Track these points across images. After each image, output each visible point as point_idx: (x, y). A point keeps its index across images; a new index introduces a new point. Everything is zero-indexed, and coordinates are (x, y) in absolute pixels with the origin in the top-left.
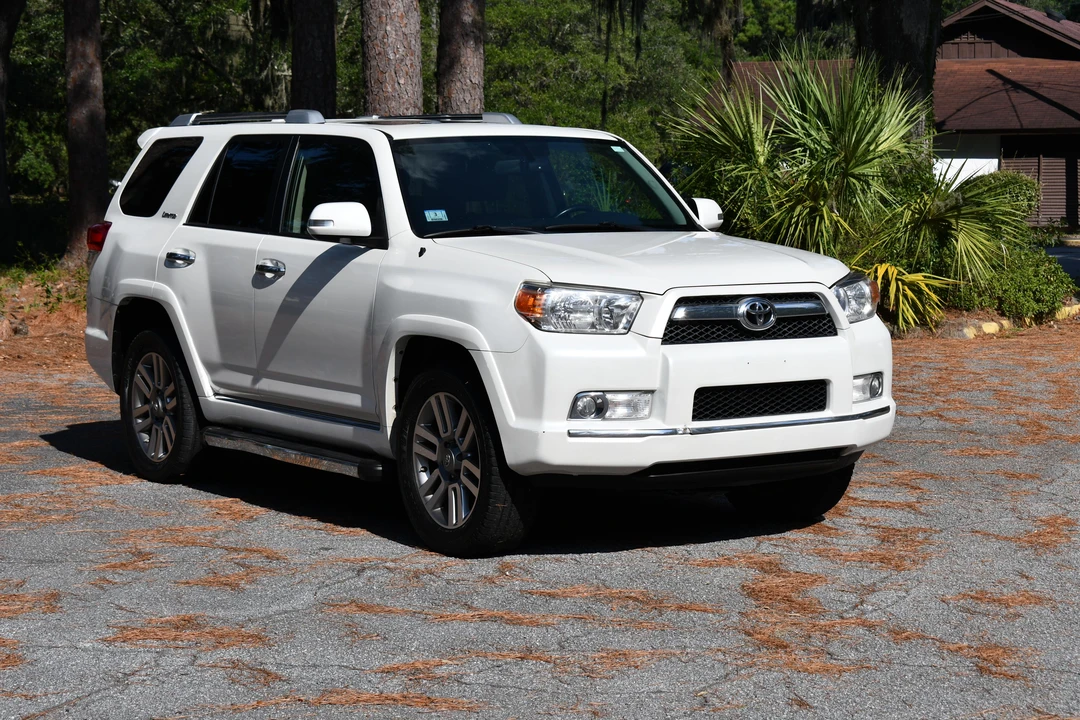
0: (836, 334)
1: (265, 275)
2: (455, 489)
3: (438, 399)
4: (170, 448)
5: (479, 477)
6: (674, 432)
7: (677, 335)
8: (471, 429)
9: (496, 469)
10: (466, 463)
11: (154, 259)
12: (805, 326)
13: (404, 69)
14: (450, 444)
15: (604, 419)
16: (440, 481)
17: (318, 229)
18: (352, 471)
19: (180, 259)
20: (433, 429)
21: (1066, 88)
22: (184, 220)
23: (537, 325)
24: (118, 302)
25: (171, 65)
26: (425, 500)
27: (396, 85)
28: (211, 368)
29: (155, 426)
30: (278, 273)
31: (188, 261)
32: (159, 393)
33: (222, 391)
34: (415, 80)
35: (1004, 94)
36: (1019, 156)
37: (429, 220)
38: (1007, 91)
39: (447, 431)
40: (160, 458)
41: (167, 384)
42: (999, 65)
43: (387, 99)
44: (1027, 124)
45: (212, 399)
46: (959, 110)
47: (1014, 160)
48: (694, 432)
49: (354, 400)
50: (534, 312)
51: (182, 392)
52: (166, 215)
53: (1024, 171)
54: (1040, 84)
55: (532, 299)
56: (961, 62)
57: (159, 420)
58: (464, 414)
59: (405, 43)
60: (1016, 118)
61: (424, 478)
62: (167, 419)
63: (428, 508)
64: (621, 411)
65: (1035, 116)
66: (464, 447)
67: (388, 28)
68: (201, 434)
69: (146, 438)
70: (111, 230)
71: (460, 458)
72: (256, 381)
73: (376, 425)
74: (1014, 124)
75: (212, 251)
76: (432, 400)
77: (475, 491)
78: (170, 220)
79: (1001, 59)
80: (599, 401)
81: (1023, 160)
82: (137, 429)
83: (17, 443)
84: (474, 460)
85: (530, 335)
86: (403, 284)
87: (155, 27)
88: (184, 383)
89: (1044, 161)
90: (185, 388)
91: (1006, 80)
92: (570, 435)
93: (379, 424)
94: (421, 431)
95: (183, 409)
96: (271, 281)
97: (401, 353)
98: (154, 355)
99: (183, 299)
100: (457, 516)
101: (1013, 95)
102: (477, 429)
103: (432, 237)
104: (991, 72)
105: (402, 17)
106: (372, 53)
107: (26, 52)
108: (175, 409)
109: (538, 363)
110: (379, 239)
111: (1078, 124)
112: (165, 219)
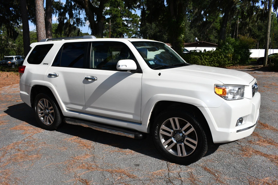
1: (88, 80)
2: (180, 145)
3: (174, 119)
4: (52, 122)
8: (192, 130)
10: (187, 138)
11: (44, 75)
15: (241, 125)
16: (173, 142)
19: (53, 75)
22: (51, 65)
23: (224, 99)
24: (32, 86)
28: (66, 103)
29: (45, 117)
30: (94, 79)
31: (56, 76)
32: (47, 109)
33: (70, 109)
37: (151, 64)
39: (177, 128)
40: (48, 124)
41: (50, 107)
45: (66, 111)
50: (225, 94)
51: (55, 109)
57: (47, 115)
58: (189, 125)
62: (50, 115)
63: (168, 149)
66: (186, 134)
68: (64, 120)
69: (42, 119)
70: (26, 68)
71: (183, 136)
72: (84, 108)
75: (64, 73)
76: (171, 119)
77: (194, 147)
78: (46, 65)
80: (240, 120)
82: (40, 116)
85: (224, 102)
92: (237, 132)
93: (141, 123)
95: (56, 113)
96: (92, 82)
98: (45, 99)
99: (56, 86)
102: (198, 130)
110: (139, 70)
112: (45, 65)
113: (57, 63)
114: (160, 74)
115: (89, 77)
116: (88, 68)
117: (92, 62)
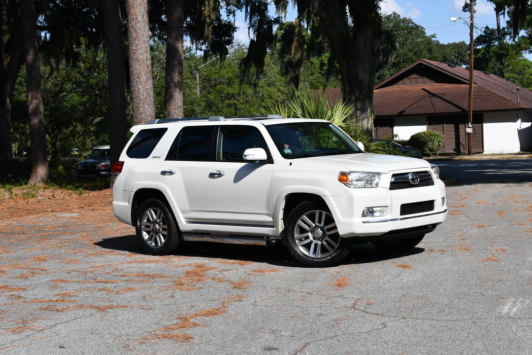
0: (434, 184)
1: (214, 176)
4: (163, 242)
6: (396, 220)
12: (426, 182)
13: (147, 102)
15: (373, 217)
19: (168, 172)
21: (453, 95)
22: (164, 159)
23: (348, 186)
24: (135, 191)
27: (144, 108)
30: (220, 175)
32: (156, 223)
34: (151, 106)
35: (428, 99)
36: (434, 124)
38: (430, 97)
42: (427, 87)
43: (141, 114)
44: (437, 111)
45: (185, 224)
46: (410, 106)
47: (432, 126)
48: (401, 219)
50: (346, 181)
52: (155, 157)
53: (437, 130)
54: (443, 94)
55: (345, 177)
56: (411, 86)
59: (147, 92)
60: (433, 109)
64: (378, 214)
65: (442, 107)
67: (140, 87)
74: (432, 111)
78: (157, 159)
79: (428, 84)
80: (371, 210)
81: (436, 126)
85: (346, 190)
87: (79, 84)
89: (445, 126)
91: (430, 93)
92: (363, 223)
101: (432, 99)
104: (424, 89)
105: (145, 82)
106: (134, 96)
109: (351, 199)
110: (270, 160)
111: (460, 110)
112: (155, 158)
113: (172, 155)
114: (291, 164)
115: (215, 172)
116: (214, 160)
117: (219, 153)
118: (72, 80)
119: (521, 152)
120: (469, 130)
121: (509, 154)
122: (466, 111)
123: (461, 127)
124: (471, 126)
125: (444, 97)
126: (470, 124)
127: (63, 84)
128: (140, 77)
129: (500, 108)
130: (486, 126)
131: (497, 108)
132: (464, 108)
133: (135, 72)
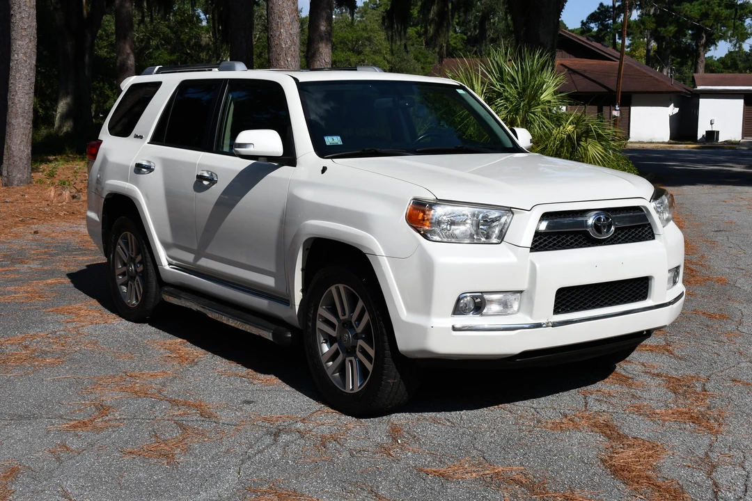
0: (654, 239)
1: (203, 182)
2: (351, 361)
3: (338, 289)
4: (140, 299)
5: (373, 356)
6: (539, 326)
7: (540, 243)
8: (366, 317)
9: (388, 352)
10: (361, 342)
11: (128, 167)
12: (633, 232)
13: (291, 53)
14: (347, 325)
15: (482, 315)
16: (339, 354)
17: (242, 150)
18: (268, 335)
19: (144, 168)
20: (333, 310)
22: (148, 140)
23: (425, 236)
24: (104, 196)
25: (174, 57)
26: (326, 366)
28: (166, 246)
29: (130, 282)
30: (212, 181)
31: (150, 169)
32: (132, 260)
33: (174, 262)
37: (328, 144)
38: (570, 74)
39: (344, 315)
40: (134, 305)
41: (137, 254)
42: (566, 62)
45: (167, 267)
47: (573, 106)
48: (555, 325)
49: (269, 281)
50: (424, 225)
51: (146, 262)
52: (136, 136)
54: (585, 71)
55: (421, 214)
57: (132, 278)
58: (360, 304)
59: (291, 39)
60: (575, 87)
61: (325, 348)
62: (137, 278)
63: (329, 372)
64: (495, 308)
65: (584, 86)
66: (359, 329)
67: (282, 30)
68: (160, 292)
69: (124, 289)
70: (102, 146)
71: (356, 337)
72: (197, 259)
73: (287, 301)
75: (166, 163)
76: (333, 289)
77: (370, 367)
78: (139, 139)
79: (567, 59)
80: (479, 300)
82: (119, 282)
83: (49, 281)
84: (368, 340)
85: (420, 245)
86: (307, 195)
88: (148, 255)
89: (587, 107)
90: (149, 259)
91: (569, 69)
92: (454, 329)
93: (289, 301)
94: (322, 311)
95: (147, 274)
96: (207, 187)
97: (307, 249)
98: (129, 234)
99: (147, 196)
100: (353, 384)
101: (573, 76)
102: (373, 318)
103: (331, 158)
104: (562, 65)
105: (289, 24)
106: (273, 44)
107: (106, 51)
108: (142, 272)
109: (427, 269)
111: (605, 90)
112: (136, 139)
114: (324, 170)
115: (206, 174)
118: (160, 36)
119: (672, 141)
120: (616, 113)
121: (658, 143)
122: (613, 91)
123: (606, 109)
124: (618, 109)
125: (586, 74)
126: (617, 106)
127: (149, 39)
128: (283, 16)
129: (653, 90)
130: (635, 110)
131: (649, 90)
132: (610, 87)
133: (276, 9)
